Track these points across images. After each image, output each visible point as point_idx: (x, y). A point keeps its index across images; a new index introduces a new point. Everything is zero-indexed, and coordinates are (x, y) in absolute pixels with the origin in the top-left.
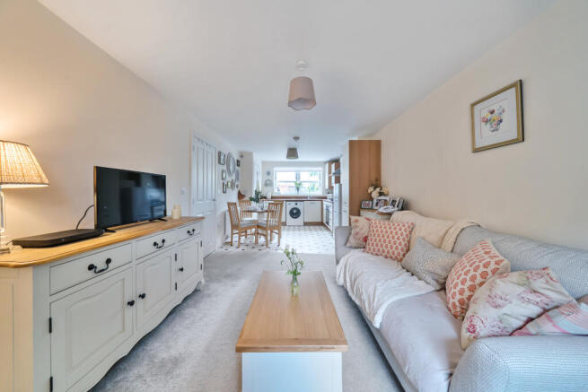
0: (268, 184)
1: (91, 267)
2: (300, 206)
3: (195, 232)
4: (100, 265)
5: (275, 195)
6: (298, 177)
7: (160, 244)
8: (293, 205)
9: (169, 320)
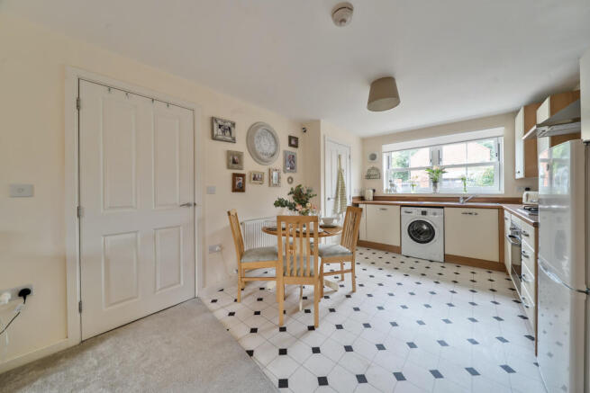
0: (368, 177)
2: (433, 218)
5: (381, 193)
6: (436, 157)
8: (416, 214)
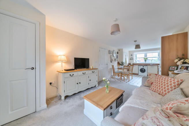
0: (131, 59)
1: (70, 75)
2: (145, 68)
3: (95, 72)
4: (72, 75)
5: (134, 63)
7: (84, 73)
8: (142, 67)
9: (87, 91)
